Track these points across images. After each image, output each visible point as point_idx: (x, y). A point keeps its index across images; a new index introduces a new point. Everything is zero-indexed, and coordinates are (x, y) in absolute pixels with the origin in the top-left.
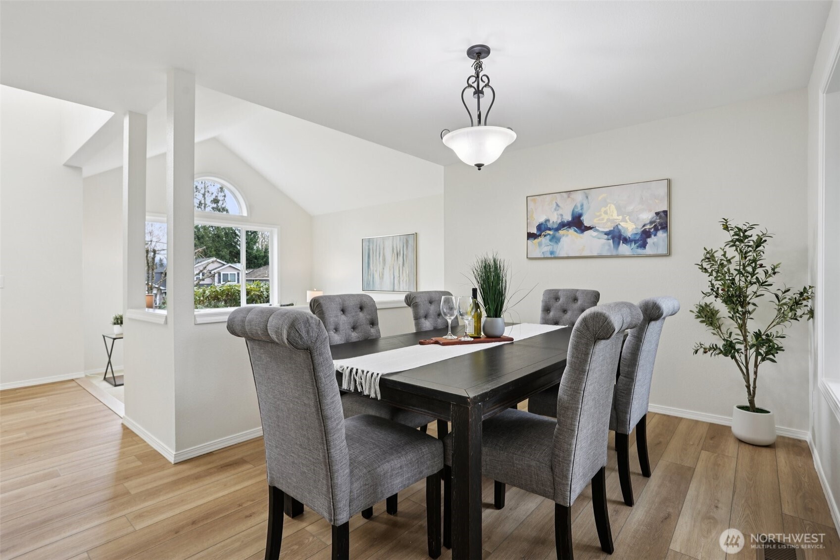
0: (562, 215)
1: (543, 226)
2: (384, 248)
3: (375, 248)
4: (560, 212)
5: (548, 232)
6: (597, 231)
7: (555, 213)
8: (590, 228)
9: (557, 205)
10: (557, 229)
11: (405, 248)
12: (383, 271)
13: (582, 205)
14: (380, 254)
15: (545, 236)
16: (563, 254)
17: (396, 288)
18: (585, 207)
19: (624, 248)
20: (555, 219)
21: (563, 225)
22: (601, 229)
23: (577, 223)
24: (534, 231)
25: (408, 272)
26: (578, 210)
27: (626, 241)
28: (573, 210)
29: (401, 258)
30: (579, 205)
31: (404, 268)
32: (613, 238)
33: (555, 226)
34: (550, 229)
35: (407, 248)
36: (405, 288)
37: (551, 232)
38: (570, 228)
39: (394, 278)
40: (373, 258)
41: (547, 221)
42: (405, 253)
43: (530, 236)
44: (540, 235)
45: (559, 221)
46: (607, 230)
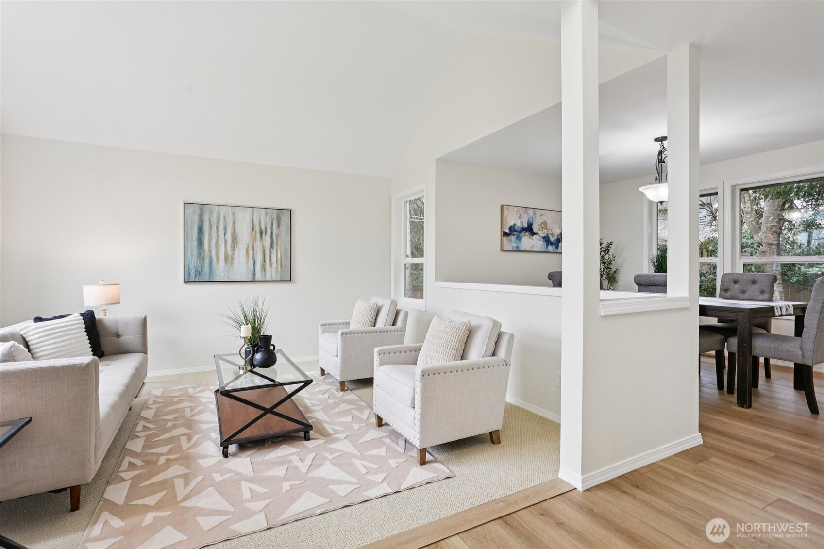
0: (522, 223)
1: (512, 228)
2: (234, 222)
3: (214, 220)
4: (522, 220)
5: (515, 233)
6: (539, 236)
7: (519, 220)
8: (536, 234)
9: (520, 215)
10: (520, 232)
11: (275, 226)
12: (233, 254)
13: (532, 218)
14: (225, 229)
15: (514, 235)
16: (523, 249)
17: (258, 276)
18: (534, 219)
19: (551, 248)
20: (519, 225)
21: (523, 229)
22: (541, 235)
23: (529, 229)
24: (507, 231)
25: (279, 256)
26: (531, 221)
27: (551, 244)
28: (528, 221)
29: (267, 239)
30: (531, 218)
31: (274, 251)
32: (546, 241)
33: (519, 229)
34: (516, 231)
35: (279, 225)
36: (274, 276)
37: (517, 233)
38: (526, 232)
39: (254, 263)
40: (210, 235)
41: (515, 225)
42: (275, 232)
43: (505, 234)
44: (511, 235)
45: (521, 227)
46: (543, 236)
